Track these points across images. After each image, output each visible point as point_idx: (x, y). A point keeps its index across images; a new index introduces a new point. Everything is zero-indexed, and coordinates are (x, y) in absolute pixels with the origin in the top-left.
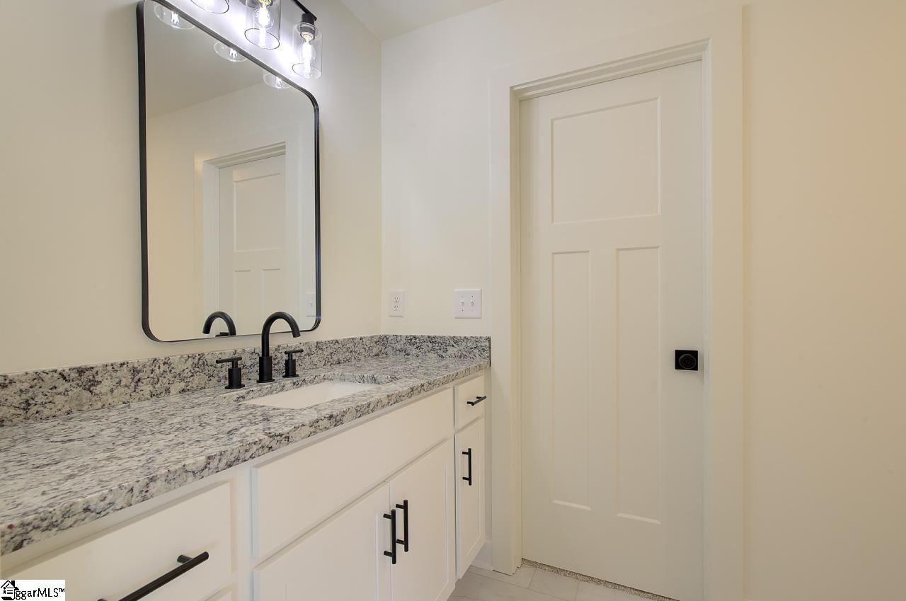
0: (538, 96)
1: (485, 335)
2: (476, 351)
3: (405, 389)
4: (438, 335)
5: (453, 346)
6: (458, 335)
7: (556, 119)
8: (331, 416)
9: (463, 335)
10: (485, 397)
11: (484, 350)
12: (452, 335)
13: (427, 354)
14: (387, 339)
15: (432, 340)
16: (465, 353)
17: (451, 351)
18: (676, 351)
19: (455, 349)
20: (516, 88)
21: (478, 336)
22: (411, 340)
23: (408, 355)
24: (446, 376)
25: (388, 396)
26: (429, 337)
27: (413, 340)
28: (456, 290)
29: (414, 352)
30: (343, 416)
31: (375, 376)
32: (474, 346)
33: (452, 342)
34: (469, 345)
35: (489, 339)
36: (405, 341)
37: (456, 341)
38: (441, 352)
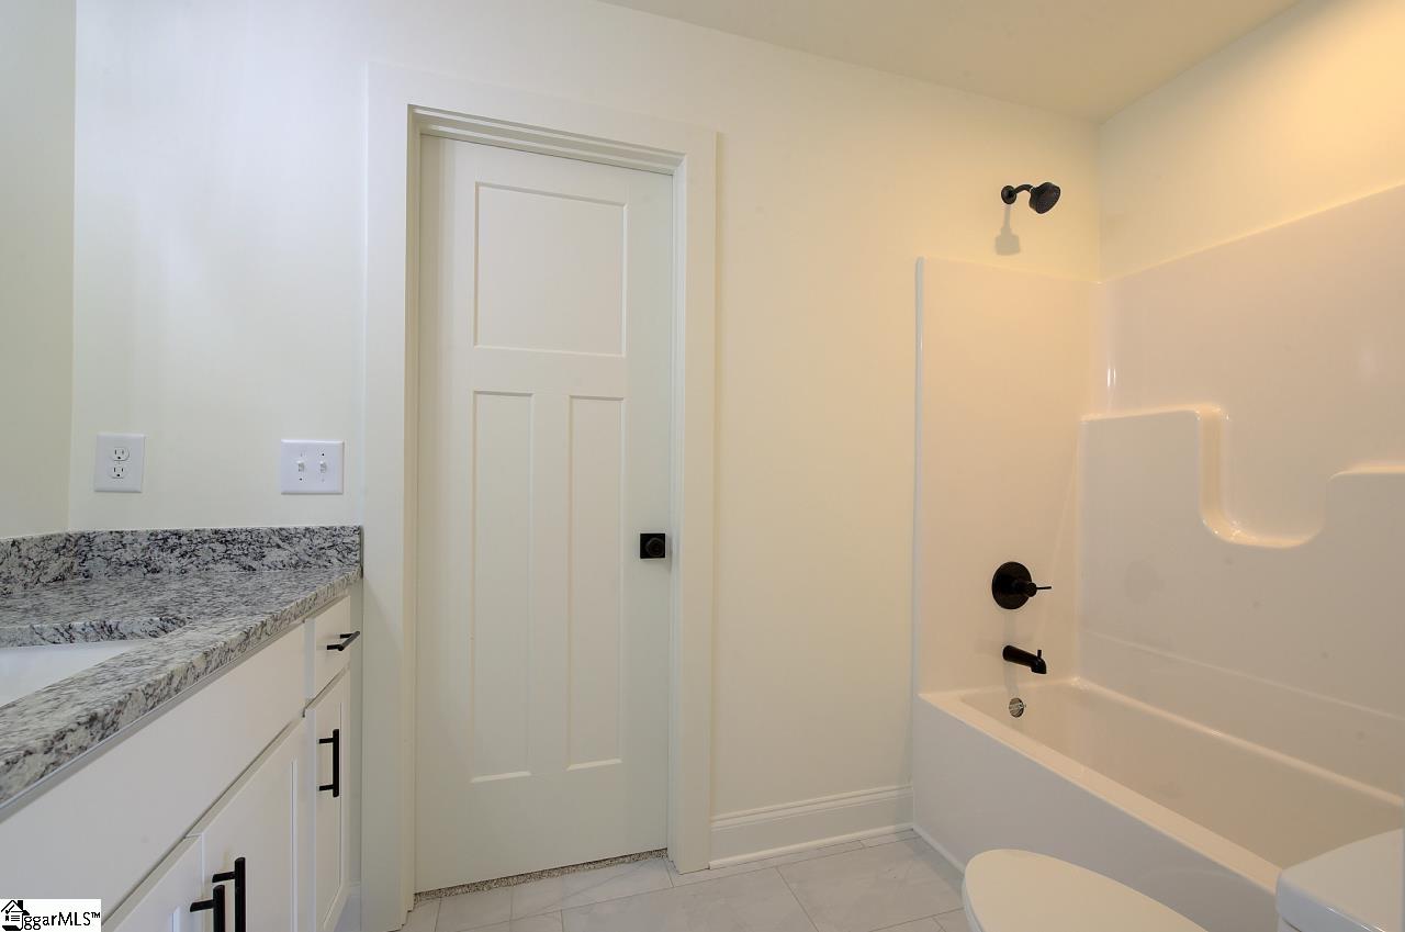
0: (455, 138)
1: (351, 523)
2: (332, 552)
3: (235, 635)
4: (238, 526)
5: (279, 546)
6: (290, 525)
7: (484, 185)
8: (93, 719)
9: (302, 525)
10: (358, 633)
11: (350, 550)
12: (277, 526)
13: (211, 566)
14: (89, 540)
15: (223, 537)
16: (307, 558)
17: (273, 555)
18: (642, 535)
19: (280, 552)
20: (419, 111)
21: (337, 525)
22: (165, 540)
23: (155, 571)
24: (299, 601)
25: (206, 654)
26: (216, 532)
27: (171, 542)
28: (286, 441)
29: (175, 564)
30: (118, 713)
31: (111, 622)
32: (327, 545)
33: (276, 539)
34: (316, 542)
35: (359, 531)
36: (145, 544)
37: (286, 537)
38: (247, 561)
